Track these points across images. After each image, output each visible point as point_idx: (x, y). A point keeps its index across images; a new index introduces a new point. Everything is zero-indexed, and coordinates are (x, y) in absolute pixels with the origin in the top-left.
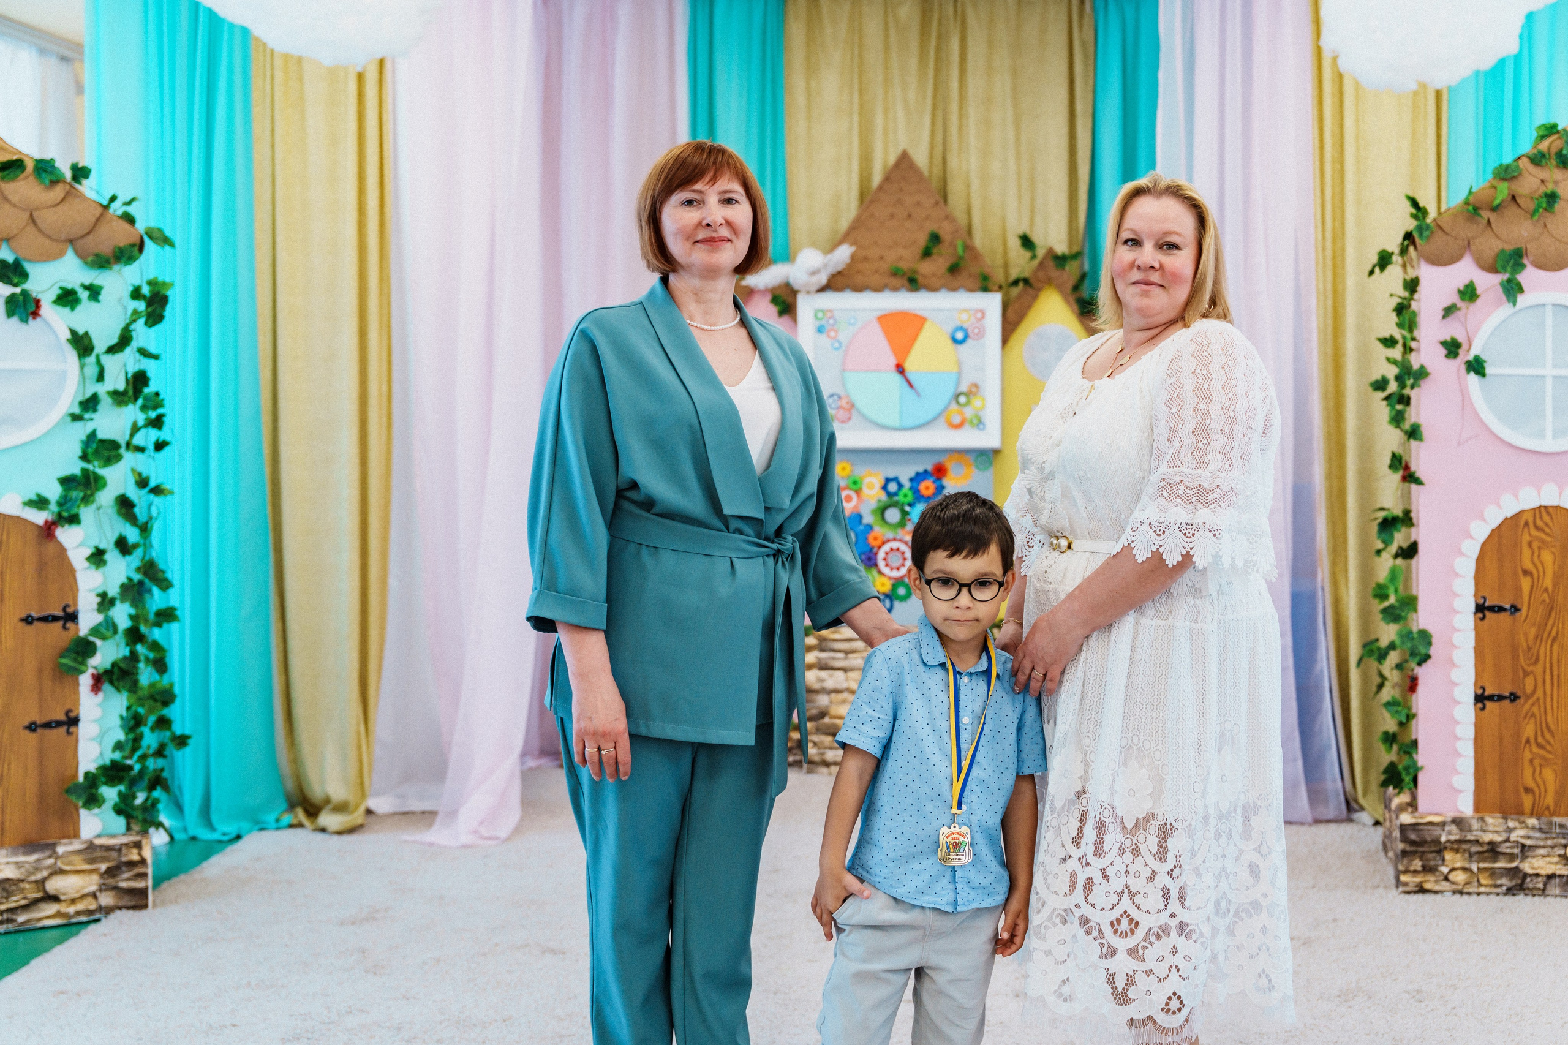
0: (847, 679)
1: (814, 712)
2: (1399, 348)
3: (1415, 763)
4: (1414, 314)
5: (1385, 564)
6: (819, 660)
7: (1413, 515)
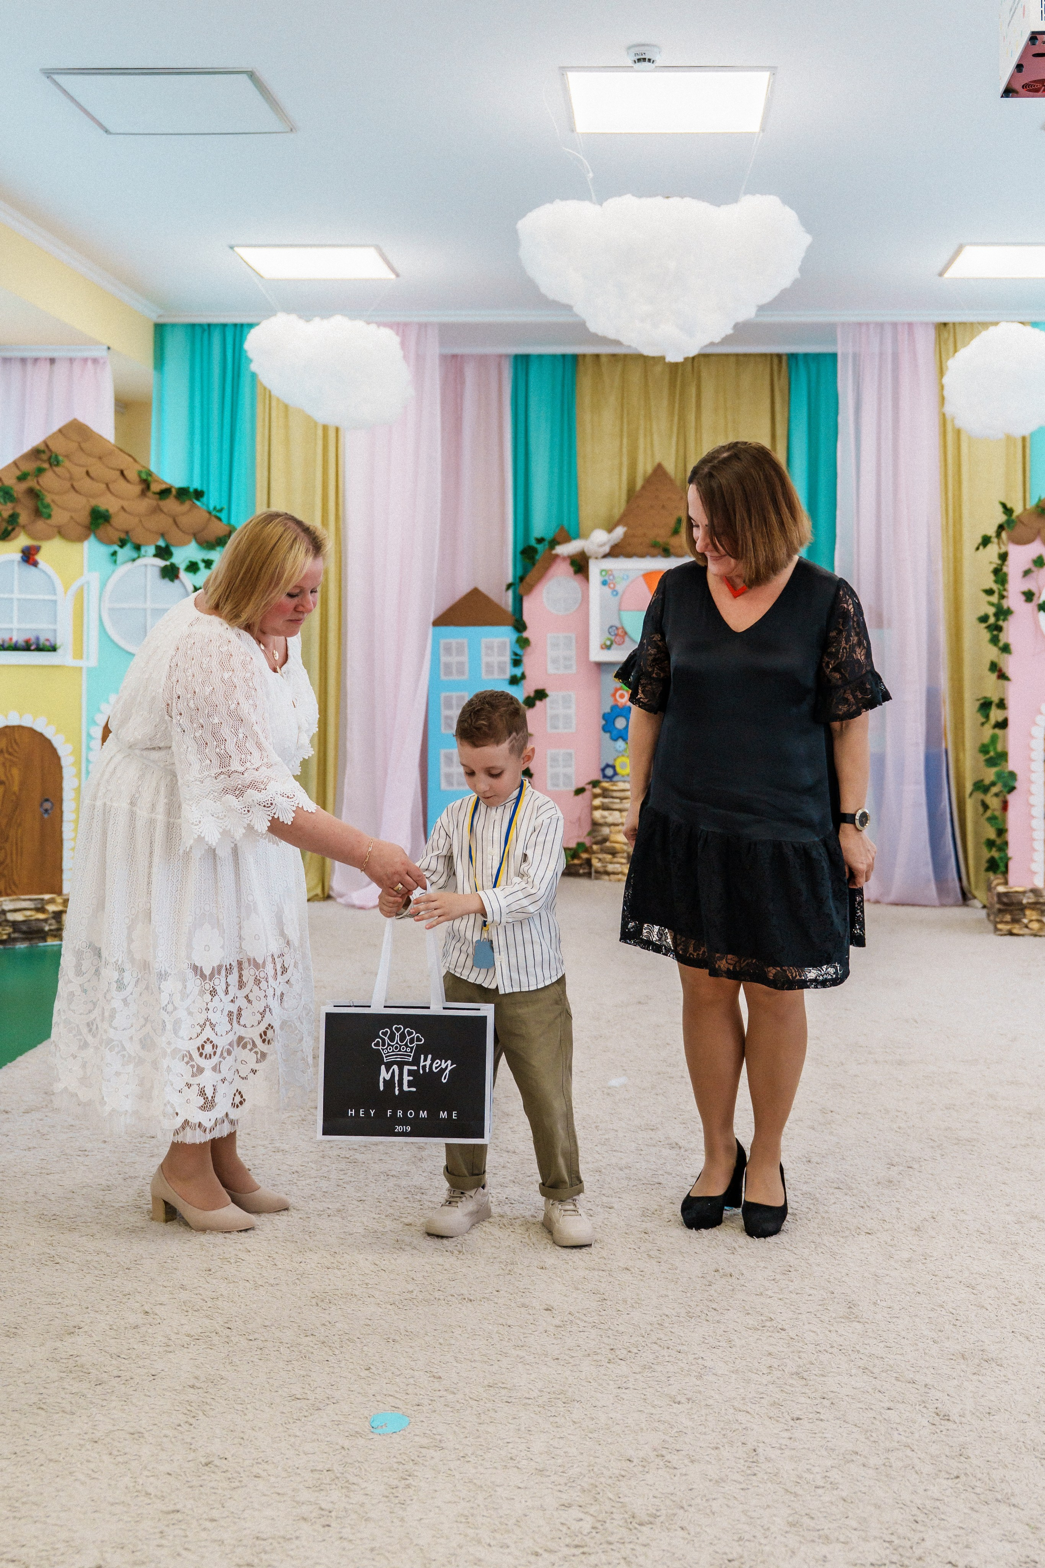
0: (621, 817)
1: (599, 838)
2: (996, 595)
3: (1006, 855)
4: (1006, 575)
5: (988, 732)
6: (603, 803)
7: (1006, 702)
